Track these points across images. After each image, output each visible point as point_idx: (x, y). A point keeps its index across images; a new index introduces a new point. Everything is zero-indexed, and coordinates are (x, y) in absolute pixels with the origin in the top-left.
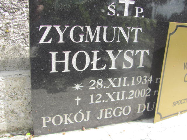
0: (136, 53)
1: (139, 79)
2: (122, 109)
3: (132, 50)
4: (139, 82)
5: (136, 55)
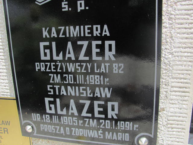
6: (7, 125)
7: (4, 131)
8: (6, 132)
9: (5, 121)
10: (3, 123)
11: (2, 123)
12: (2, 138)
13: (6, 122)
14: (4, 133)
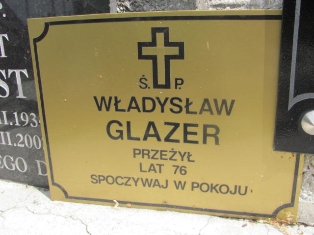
0: (9, 74)
1: (25, 118)
2: (15, 160)
3: (3, 70)
4: (25, 122)
5: (9, 77)
6: (219, 112)
7: (205, 135)
8: (211, 140)
9: (216, 101)
10: (206, 107)
11: (203, 105)
12: (191, 158)
13: (220, 103)
14: (205, 142)
